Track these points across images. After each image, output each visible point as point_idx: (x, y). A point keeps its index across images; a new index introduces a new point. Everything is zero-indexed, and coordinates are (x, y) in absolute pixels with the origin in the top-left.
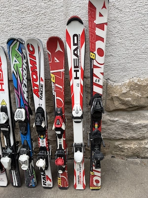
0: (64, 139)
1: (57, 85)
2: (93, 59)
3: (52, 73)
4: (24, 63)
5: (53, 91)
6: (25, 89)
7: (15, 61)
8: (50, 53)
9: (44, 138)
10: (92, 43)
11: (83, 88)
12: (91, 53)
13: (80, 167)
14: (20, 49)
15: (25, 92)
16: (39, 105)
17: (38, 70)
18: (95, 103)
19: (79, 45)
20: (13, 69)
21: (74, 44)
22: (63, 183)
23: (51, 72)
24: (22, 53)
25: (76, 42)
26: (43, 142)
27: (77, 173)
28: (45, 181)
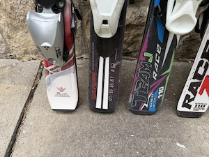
28: (195, 94)
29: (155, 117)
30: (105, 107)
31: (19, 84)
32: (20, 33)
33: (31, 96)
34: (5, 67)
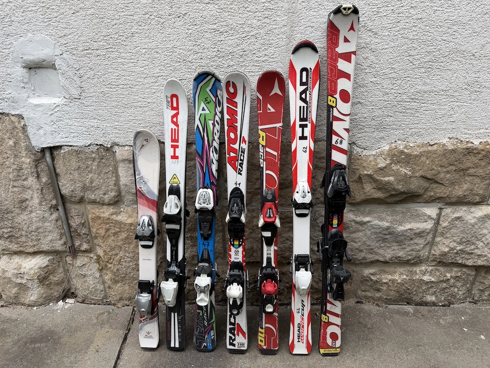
0: (276, 248)
1: (268, 149)
2: (333, 107)
3: (262, 130)
4: (218, 113)
5: (261, 161)
6: (214, 156)
7: (203, 109)
8: (261, 98)
9: (240, 246)
10: (332, 81)
11: (313, 155)
12: (330, 98)
13: (303, 306)
14: (214, 91)
15: (214, 161)
16: (236, 184)
17: (238, 125)
18: (336, 178)
19: (310, 85)
20: (197, 122)
21: (302, 84)
22: (268, 341)
23: (260, 127)
24: (216, 96)
25: (304, 80)
26: (237, 253)
27: (297, 319)
28: (234, 335)
29: (213, 353)
30: (177, 346)
31: (116, 328)
32: (119, 285)
33: (125, 339)
34: (103, 313)
